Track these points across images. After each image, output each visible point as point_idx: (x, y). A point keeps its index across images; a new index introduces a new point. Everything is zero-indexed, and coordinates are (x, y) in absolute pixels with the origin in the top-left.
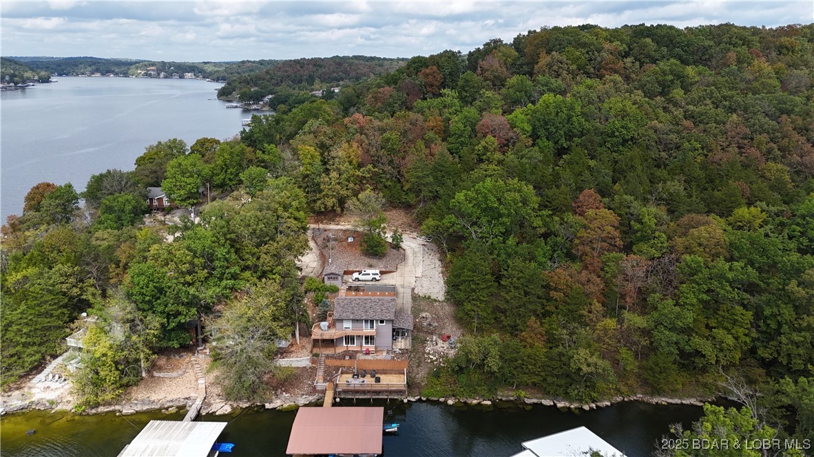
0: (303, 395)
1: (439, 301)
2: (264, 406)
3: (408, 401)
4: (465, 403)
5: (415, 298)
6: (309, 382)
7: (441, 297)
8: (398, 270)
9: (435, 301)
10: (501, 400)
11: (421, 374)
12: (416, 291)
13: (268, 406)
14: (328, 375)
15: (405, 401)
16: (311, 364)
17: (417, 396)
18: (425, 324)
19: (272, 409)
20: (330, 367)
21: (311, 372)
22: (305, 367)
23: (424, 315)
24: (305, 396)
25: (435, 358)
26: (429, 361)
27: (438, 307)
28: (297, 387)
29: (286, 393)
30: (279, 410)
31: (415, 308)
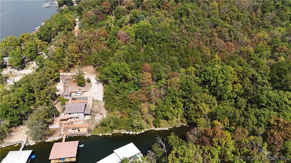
4: (104, 135)
5: (93, 101)
6: (59, 132)
7: (102, 100)
8: (89, 90)
9: (99, 101)
10: (115, 133)
11: (93, 127)
12: (94, 98)
13: (46, 141)
14: (65, 130)
15: (87, 136)
16: (59, 127)
17: (91, 134)
18: (95, 110)
20: (65, 127)
21: (60, 129)
23: (95, 107)
24: (57, 137)
25: (97, 122)
26: (95, 122)
27: (100, 103)
28: (55, 135)
29: (52, 137)
30: (50, 142)
31: (93, 104)
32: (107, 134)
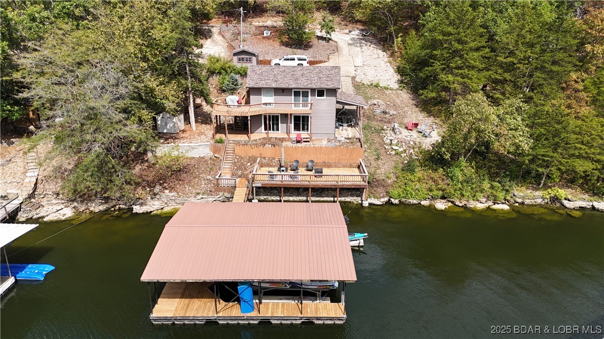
0: (198, 194)
1: (392, 89)
2: (132, 209)
3: (370, 204)
4: (465, 207)
6: (209, 177)
8: (331, 60)
9: (386, 88)
10: (523, 203)
11: (385, 169)
12: (358, 79)
13: (137, 209)
14: (239, 168)
15: (366, 204)
16: (211, 154)
17: (384, 197)
19: (143, 213)
20: (242, 158)
21: (214, 164)
22: (203, 158)
23: (375, 101)
25: (401, 149)
26: (393, 153)
27: (392, 95)
28: (189, 184)
29: (170, 192)
30: (156, 215)
32: (480, 206)
